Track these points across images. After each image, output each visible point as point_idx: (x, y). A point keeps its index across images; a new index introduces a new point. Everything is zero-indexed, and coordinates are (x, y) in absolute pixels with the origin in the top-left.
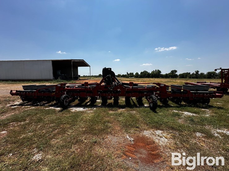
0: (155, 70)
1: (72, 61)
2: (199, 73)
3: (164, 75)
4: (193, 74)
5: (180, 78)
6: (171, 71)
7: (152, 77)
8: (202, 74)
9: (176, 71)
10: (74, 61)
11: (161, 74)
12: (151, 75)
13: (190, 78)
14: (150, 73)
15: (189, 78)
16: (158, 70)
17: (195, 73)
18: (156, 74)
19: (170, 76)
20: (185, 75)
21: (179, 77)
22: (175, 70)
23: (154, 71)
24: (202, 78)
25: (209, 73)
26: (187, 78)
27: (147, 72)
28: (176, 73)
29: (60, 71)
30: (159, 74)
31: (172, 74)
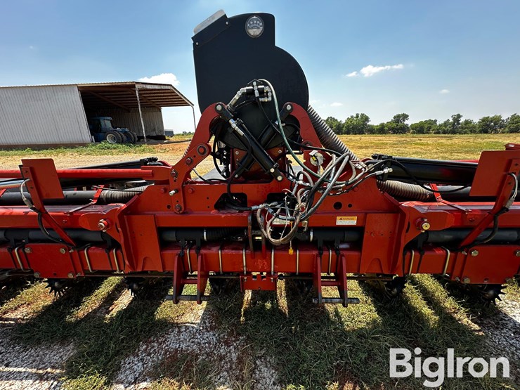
0: (355, 116)
1: (137, 86)
2: (462, 120)
3: (377, 126)
4: (446, 124)
5: (414, 133)
6: (395, 117)
7: (348, 133)
8: (467, 122)
9: (405, 117)
10: (144, 86)
11: (369, 123)
12: (344, 129)
13: (439, 133)
14: (344, 122)
15: (434, 133)
16: (362, 115)
17: (451, 120)
18: (358, 124)
19: (389, 129)
20: (426, 126)
21: (411, 131)
22: (403, 114)
23: (352, 117)
24: (465, 133)
25: (484, 120)
26: (430, 133)
27: (336, 120)
28: (406, 122)
29: (109, 118)
30: (363, 125)
31: (395, 125)
